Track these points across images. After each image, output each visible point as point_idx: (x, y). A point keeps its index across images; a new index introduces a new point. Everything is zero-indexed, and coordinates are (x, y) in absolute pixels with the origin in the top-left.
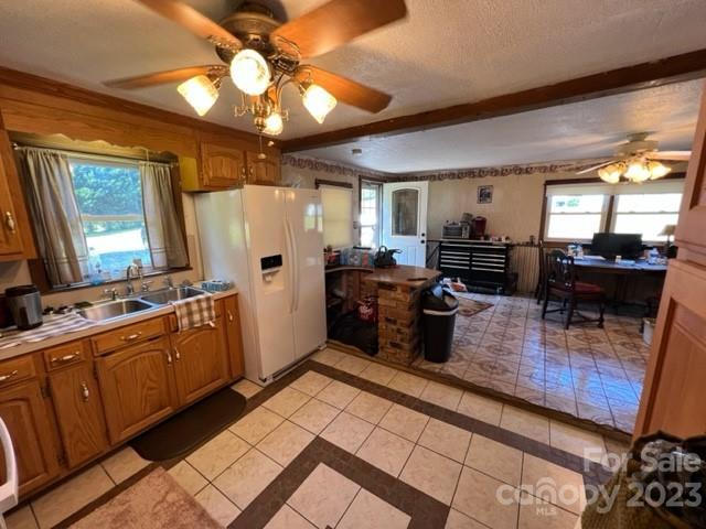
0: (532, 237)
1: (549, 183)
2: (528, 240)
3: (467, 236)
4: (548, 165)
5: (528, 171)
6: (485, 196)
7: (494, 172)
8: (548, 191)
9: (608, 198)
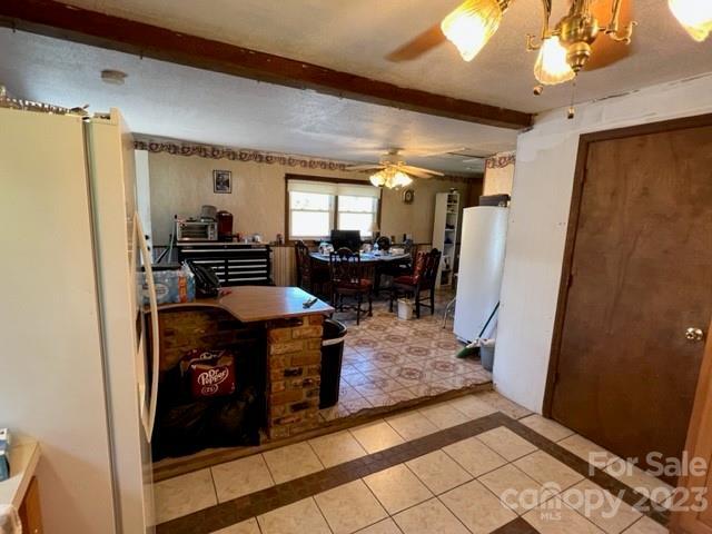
0: (279, 236)
1: (289, 177)
2: (274, 239)
3: (216, 238)
4: (287, 157)
5: (268, 160)
6: (222, 183)
7: (232, 154)
8: (289, 185)
9: (333, 197)
